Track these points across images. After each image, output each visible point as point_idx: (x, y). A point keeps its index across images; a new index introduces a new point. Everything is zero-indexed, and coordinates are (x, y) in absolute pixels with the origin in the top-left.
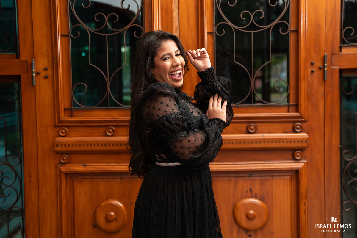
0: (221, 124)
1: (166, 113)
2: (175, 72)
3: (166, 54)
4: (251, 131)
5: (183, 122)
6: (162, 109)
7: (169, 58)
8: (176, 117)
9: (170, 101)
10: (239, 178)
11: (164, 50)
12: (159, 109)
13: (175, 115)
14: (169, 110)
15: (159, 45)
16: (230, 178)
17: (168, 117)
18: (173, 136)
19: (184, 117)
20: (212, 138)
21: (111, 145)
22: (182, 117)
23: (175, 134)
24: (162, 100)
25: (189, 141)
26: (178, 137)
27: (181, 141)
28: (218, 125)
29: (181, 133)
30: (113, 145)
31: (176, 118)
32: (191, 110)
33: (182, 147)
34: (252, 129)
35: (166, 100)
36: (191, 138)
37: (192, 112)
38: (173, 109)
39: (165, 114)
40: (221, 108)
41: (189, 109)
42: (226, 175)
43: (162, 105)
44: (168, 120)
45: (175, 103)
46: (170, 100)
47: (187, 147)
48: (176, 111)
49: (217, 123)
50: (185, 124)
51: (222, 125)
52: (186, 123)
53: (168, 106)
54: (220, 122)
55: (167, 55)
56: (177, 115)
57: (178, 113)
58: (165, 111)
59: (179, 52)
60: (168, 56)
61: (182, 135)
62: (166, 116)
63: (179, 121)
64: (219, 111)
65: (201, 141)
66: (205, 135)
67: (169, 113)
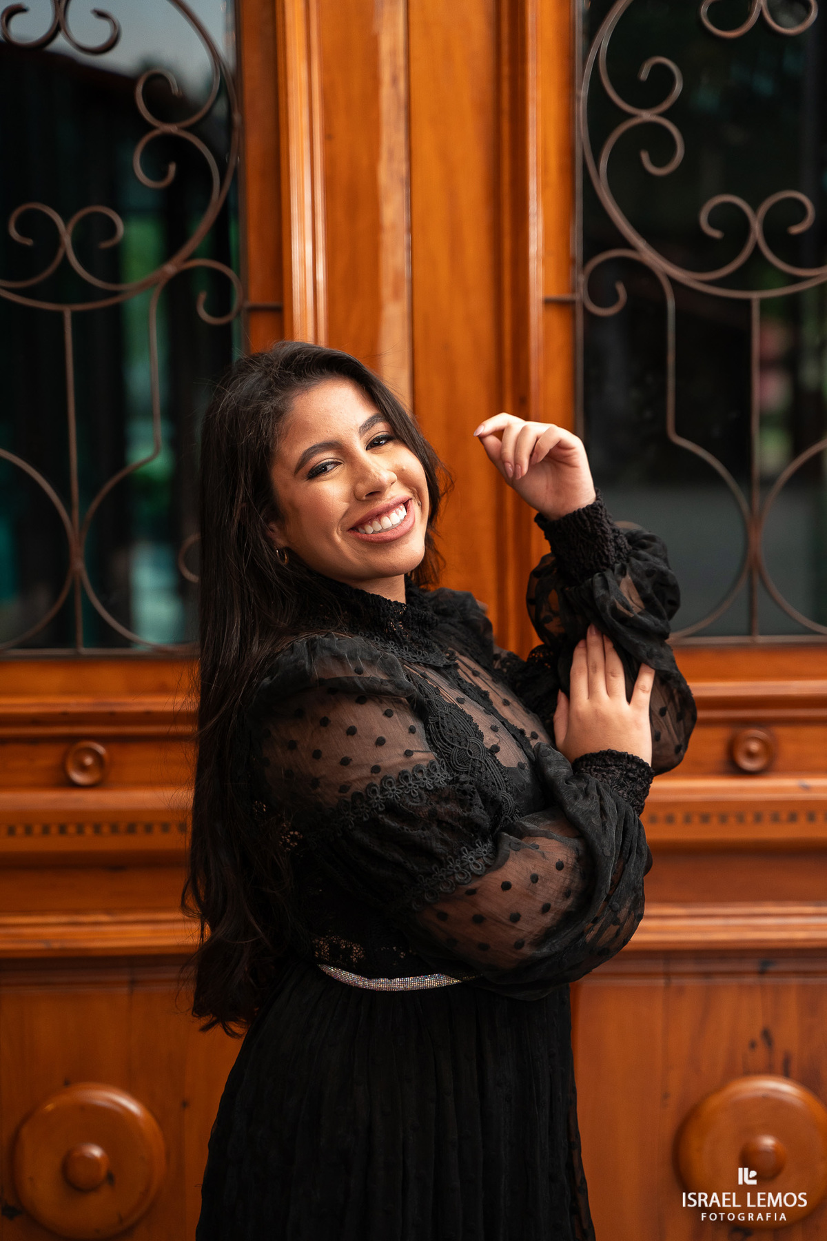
0: (634, 780)
1: (382, 774)
2: (376, 523)
3: (314, 447)
4: (748, 764)
5: (462, 803)
6: (354, 762)
7: (337, 464)
8: (428, 784)
9: (386, 719)
10: (719, 981)
11: (305, 428)
12: (345, 762)
13: (419, 776)
14: (391, 758)
15: (279, 414)
16: (675, 982)
17: (393, 792)
18: (429, 874)
19: (463, 777)
20: (608, 854)
21: (89, 831)
22: (455, 781)
23: (441, 864)
24: (351, 722)
25: (506, 886)
26: (458, 877)
27: (472, 892)
28: (622, 786)
29: (468, 857)
30: (97, 829)
31: (426, 790)
32: (489, 739)
33: (479, 919)
34: (751, 755)
35: (370, 718)
36: (516, 869)
37: (495, 749)
38: (408, 754)
39: (377, 782)
40: (629, 699)
41: (480, 736)
42: (660, 967)
43: (353, 741)
44: (392, 809)
45: (411, 721)
46: (388, 714)
47: (505, 918)
48: (423, 755)
49: (618, 773)
50: (479, 813)
51: (641, 784)
52: (480, 802)
53: (380, 742)
54: (630, 770)
55: (323, 452)
56: (429, 774)
57: (432, 763)
58: (376, 769)
59: (381, 428)
60: (328, 456)
61: (473, 868)
62: (383, 790)
63: (447, 800)
64: (620, 717)
65: (561, 873)
66: (576, 842)
67: (395, 775)
